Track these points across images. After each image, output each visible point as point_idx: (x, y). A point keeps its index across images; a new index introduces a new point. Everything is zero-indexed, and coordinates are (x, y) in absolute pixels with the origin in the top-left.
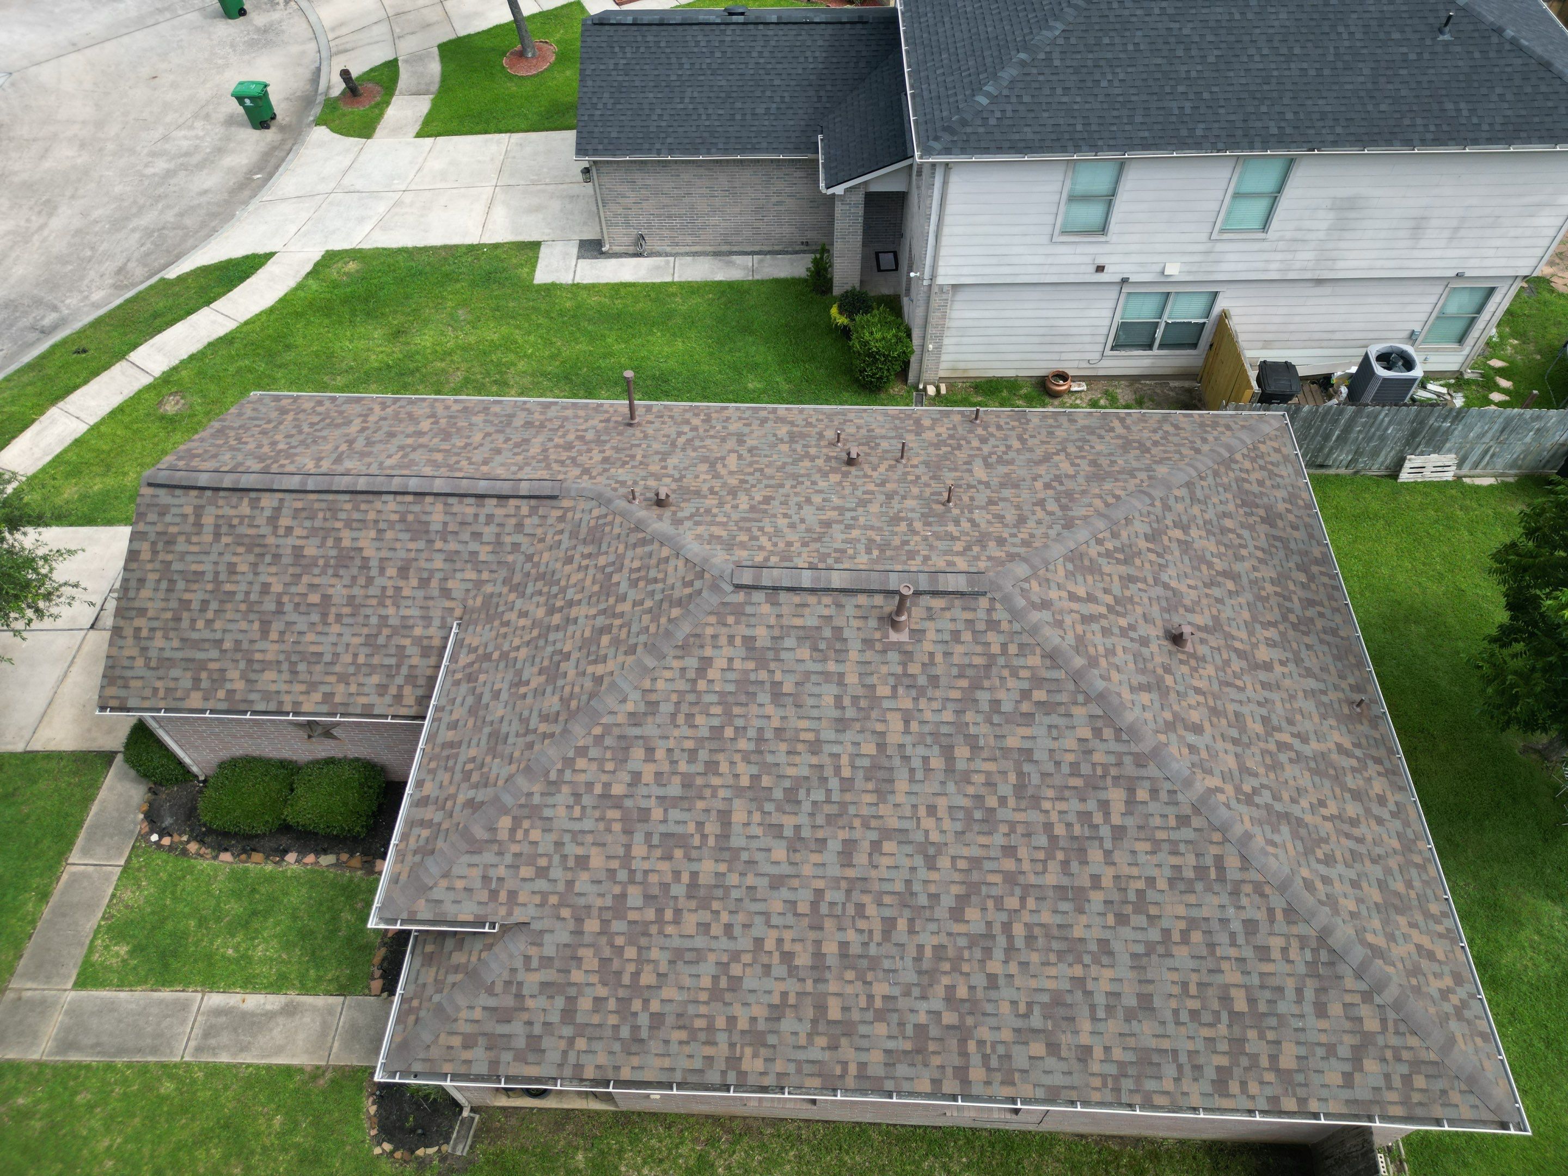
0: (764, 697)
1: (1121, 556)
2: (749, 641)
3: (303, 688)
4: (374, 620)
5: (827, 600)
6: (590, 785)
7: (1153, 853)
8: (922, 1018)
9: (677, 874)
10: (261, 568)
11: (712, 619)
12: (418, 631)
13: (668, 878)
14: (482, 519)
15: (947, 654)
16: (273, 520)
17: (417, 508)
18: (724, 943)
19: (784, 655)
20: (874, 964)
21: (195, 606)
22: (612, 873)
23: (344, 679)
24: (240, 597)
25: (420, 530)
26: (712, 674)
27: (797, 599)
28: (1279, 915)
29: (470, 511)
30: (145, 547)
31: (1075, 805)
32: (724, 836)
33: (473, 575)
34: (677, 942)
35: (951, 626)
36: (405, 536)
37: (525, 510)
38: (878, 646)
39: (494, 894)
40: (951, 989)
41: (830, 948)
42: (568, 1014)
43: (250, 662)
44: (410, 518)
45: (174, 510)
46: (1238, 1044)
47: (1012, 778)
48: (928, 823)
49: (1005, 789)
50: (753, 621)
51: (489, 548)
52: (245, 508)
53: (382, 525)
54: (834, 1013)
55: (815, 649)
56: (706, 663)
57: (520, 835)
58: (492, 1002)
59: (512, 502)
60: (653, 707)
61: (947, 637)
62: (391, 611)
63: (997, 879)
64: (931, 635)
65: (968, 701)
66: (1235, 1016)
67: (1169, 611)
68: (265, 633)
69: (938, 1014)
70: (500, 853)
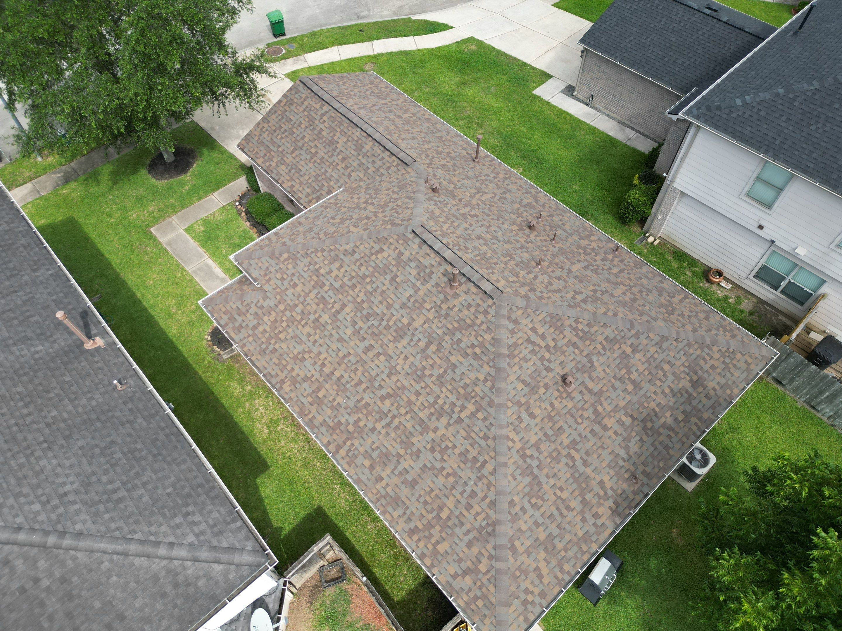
0: (388, 277)
1: (581, 334)
2: (401, 253)
3: (288, 178)
4: (323, 170)
5: (438, 259)
6: (316, 263)
7: (465, 438)
8: (343, 420)
9: (316, 312)
10: (307, 130)
11: (396, 237)
12: (332, 183)
13: (312, 311)
14: (380, 157)
15: (460, 310)
16: (323, 115)
17: (364, 140)
18: (310, 344)
19: (407, 268)
20: (345, 390)
21: (282, 130)
22: (300, 295)
23: (301, 184)
24: (295, 135)
25: (359, 148)
26: (380, 256)
27: (428, 251)
28: (487, 501)
29: (379, 152)
30: (284, 101)
31: (453, 398)
32: (338, 312)
33: (361, 175)
34: (298, 332)
35: (470, 301)
36: (354, 147)
37: (395, 164)
38: (440, 289)
39: (266, 275)
40: (359, 419)
41: (337, 374)
42: (255, 327)
43: (282, 159)
44: (360, 142)
45: (300, 94)
46: (430, 526)
47: (441, 371)
48: (401, 362)
49: (436, 372)
50: (408, 247)
51: (374, 169)
52: (318, 106)
53: (350, 139)
54: (321, 394)
55: (418, 274)
56: (381, 250)
57: (286, 263)
58: (240, 307)
59: (394, 158)
60: (354, 252)
61: (465, 304)
62: (330, 170)
63: (406, 399)
64: (461, 299)
65: (452, 332)
66: (438, 517)
67: (578, 370)
68: (293, 152)
69: (349, 423)
70: (277, 264)
